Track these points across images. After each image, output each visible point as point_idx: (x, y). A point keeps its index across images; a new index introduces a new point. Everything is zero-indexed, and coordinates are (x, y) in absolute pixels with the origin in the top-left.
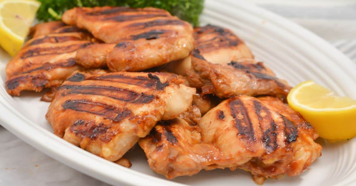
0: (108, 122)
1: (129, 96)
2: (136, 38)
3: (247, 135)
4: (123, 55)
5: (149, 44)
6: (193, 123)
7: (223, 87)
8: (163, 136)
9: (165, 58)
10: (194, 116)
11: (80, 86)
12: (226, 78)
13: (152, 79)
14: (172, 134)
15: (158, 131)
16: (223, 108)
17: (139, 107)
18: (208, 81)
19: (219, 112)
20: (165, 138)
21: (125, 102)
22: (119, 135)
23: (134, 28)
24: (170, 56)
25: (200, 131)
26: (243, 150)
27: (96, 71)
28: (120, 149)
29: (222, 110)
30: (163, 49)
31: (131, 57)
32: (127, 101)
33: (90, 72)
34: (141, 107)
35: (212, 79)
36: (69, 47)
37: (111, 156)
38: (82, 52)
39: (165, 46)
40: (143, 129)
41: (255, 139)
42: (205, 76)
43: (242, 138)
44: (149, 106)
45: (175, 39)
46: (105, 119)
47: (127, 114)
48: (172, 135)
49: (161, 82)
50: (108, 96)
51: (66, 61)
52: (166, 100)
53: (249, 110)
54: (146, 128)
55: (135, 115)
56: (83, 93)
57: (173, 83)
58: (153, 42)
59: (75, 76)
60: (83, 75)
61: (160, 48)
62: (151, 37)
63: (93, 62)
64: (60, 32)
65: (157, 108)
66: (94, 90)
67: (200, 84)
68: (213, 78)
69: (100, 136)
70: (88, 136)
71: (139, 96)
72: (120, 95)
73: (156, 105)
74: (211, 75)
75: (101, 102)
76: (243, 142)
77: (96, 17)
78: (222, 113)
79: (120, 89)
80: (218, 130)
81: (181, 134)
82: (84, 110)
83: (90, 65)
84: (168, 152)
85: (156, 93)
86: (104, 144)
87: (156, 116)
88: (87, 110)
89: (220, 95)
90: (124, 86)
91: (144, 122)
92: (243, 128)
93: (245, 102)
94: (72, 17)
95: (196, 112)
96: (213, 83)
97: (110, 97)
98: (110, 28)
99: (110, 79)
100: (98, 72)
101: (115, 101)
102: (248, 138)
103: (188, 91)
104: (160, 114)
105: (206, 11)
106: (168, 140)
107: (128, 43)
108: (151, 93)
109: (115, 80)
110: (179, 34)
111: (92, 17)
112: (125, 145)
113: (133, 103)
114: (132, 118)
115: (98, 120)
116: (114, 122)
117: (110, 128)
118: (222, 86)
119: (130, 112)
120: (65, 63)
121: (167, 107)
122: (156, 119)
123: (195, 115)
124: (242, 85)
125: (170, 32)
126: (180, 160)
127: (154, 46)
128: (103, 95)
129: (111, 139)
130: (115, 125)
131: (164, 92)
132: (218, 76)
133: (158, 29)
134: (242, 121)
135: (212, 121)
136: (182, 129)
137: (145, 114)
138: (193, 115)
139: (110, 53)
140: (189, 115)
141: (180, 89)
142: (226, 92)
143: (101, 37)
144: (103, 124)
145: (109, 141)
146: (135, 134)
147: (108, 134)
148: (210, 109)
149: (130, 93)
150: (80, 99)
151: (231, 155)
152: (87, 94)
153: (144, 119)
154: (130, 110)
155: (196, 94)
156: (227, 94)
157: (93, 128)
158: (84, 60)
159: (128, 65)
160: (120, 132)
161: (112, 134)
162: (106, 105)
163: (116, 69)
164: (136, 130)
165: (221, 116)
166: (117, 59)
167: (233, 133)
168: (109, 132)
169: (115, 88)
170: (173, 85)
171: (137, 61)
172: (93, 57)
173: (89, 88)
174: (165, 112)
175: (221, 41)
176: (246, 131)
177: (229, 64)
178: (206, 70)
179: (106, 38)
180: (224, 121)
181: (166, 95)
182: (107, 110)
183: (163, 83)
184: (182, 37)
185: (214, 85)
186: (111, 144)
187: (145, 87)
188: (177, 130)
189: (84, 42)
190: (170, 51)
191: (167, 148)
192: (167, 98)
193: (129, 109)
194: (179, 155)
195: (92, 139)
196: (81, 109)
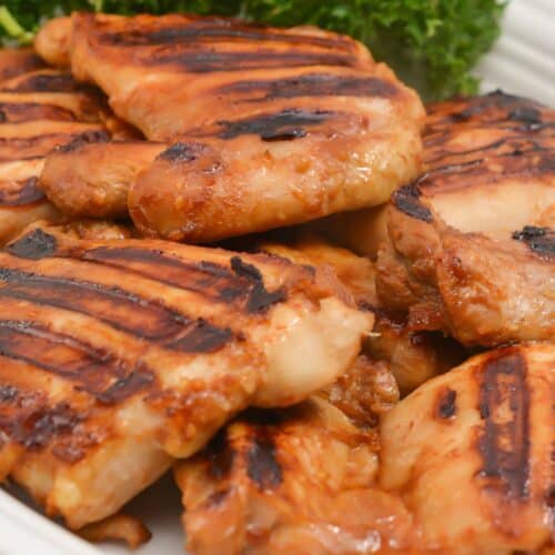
0: (83, 403)
1: (163, 324)
2: (232, 130)
3: (504, 479)
4: (180, 185)
5: (267, 154)
6: (369, 419)
7: (476, 314)
8: (238, 461)
9: (314, 201)
10: (376, 396)
11: (32, 274)
12: (488, 284)
13: (241, 275)
14: (274, 453)
15: (232, 441)
16: (460, 380)
17: (178, 364)
18: (430, 290)
19: (446, 393)
20: (242, 467)
21: (147, 342)
22: (109, 444)
23: (233, 97)
24: (332, 197)
25: (378, 448)
26: (483, 526)
27: (96, 228)
28: (109, 488)
29: (454, 387)
30: (312, 173)
31: (205, 193)
32: (153, 339)
33: (77, 232)
34: (187, 363)
35: (440, 284)
36: (34, 140)
37: (79, 507)
38: (60, 164)
39: (319, 164)
40: (183, 431)
41: (528, 494)
42: (421, 272)
43: (487, 487)
44: (212, 364)
45: (356, 141)
46: (77, 389)
47: (141, 381)
48: (273, 458)
49: (266, 286)
50: (103, 317)
51: (17, 187)
52: (267, 349)
53: (537, 395)
54: (192, 430)
55: (165, 387)
56: (34, 300)
57: (301, 295)
58: (282, 150)
59: (30, 240)
60: (52, 239)
61: (302, 169)
62: (277, 130)
63: (87, 200)
64: (20, 90)
65: (236, 373)
66: (67, 295)
67: (408, 297)
68: (446, 281)
69: (54, 442)
70: (20, 439)
71: (191, 328)
72: (136, 319)
73: (234, 362)
74: (440, 271)
75: (75, 336)
76: (490, 500)
77: (127, 51)
78: (452, 396)
79: (140, 296)
80: (426, 451)
81: (305, 457)
82: (25, 355)
83: (77, 208)
84: (246, 512)
85: (239, 323)
86: (62, 470)
87: (227, 395)
88: (32, 356)
89: (465, 336)
90: (153, 290)
91: (187, 413)
92: (500, 456)
93: (532, 368)
94: (63, 41)
95: (382, 384)
96: (442, 298)
97: (104, 321)
98: (165, 90)
99: (122, 263)
100: (101, 232)
101: (118, 336)
102: (507, 488)
103: (347, 323)
104: (242, 390)
105: (505, 41)
106: (250, 475)
107: (204, 146)
108: (224, 322)
109: (136, 266)
110: (372, 126)
111: (115, 50)
112: (125, 477)
113: (168, 347)
114: (154, 396)
115: (57, 389)
116: (100, 404)
117: (86, 420)
118: (472, 309)
119: (151, 378)
120: (13, 192)
121: (267, 371)
122: (226, 406)
123: (378, 394)
124: (542, 309)
125: (346, 117)
126: (283, 539)
127: (284, 161)
128: (87, 313)
129: (83, 456)
130: (104, 414)
131: (266, 322)
132: (462, 276)
133: (305, 105)
134: (505, 430)
135: (417, 421)
136: (316, 438)
137: (195, 388)
138: (372, 394)
139: (142, 175)
140: (363, 392)
141: (320, 317)
142: (482, 330)
143: (135, 116)
144: (67, 407)
145: (78, 460)
146: (158, 446)
147: (76, 440)
148: (426, 380)
149: (167, 314)
150: (21, 317)
151: (443, 539)
152: (44, 302)
153: (189, 402)
154: (152, 372)
155: (372, 335)
156: (488, 336)
157: (38, 415)
158: (61, 191)
159: (190, 218)
160: (113, 435)
161: (87, 441)
162: (88, 345)
163: (155, 229)
164: (161, 435)
165: (446, 408)
166: (160, 196)
167: (466, 467)
168: (79, 433)
169: (128, 294)
170: (298, 300)
171: (221, 206)
172: (89, 184)
173: (56, 284)
174: (260, 386)
175: (517, 153)
176: (506, 465)
177: (515, 237)
178: (426, 255)
179: (148, 120)
180: (450, 424)
181: (272, 330)
182: (88, 362)
183: (270, 291)
184: (378, 138)
185: (445, 305)
186: (83, 471)
187: (215, 300)
188: (296, 441)
189: (81, 128)
190: (331, 182)
191: (243, 498)
192: (270, 341)
193: (150, 367)
194: (278, 525)
195: (29, 450)
196: (18, 352)
